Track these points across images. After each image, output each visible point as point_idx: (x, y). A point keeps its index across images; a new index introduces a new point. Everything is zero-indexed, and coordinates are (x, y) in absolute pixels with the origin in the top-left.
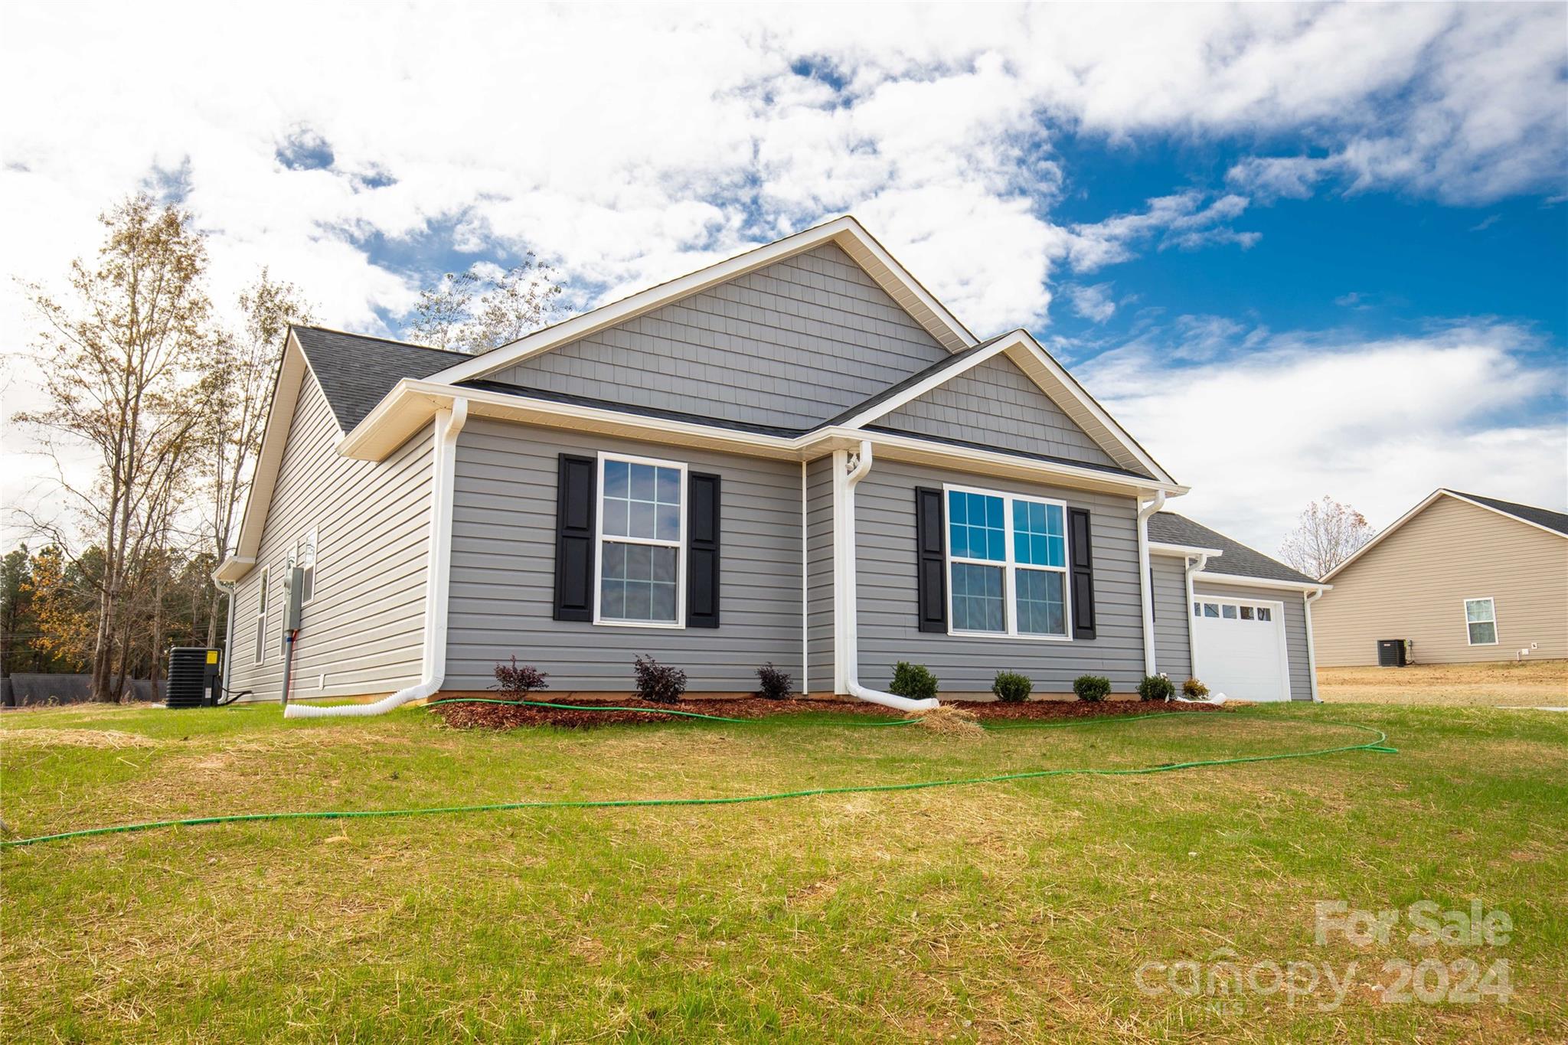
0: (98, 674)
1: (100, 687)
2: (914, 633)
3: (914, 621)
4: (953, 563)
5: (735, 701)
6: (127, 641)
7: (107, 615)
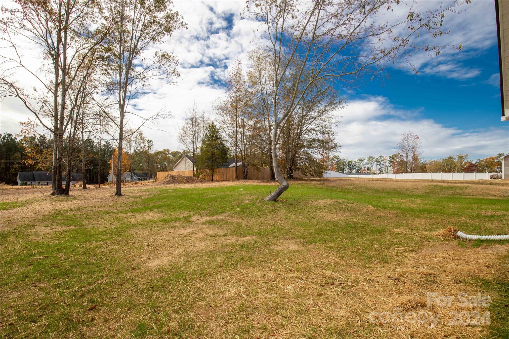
0: (55, 179)
1: (57, 187)
6: (70, 161)
7: (57, 147)
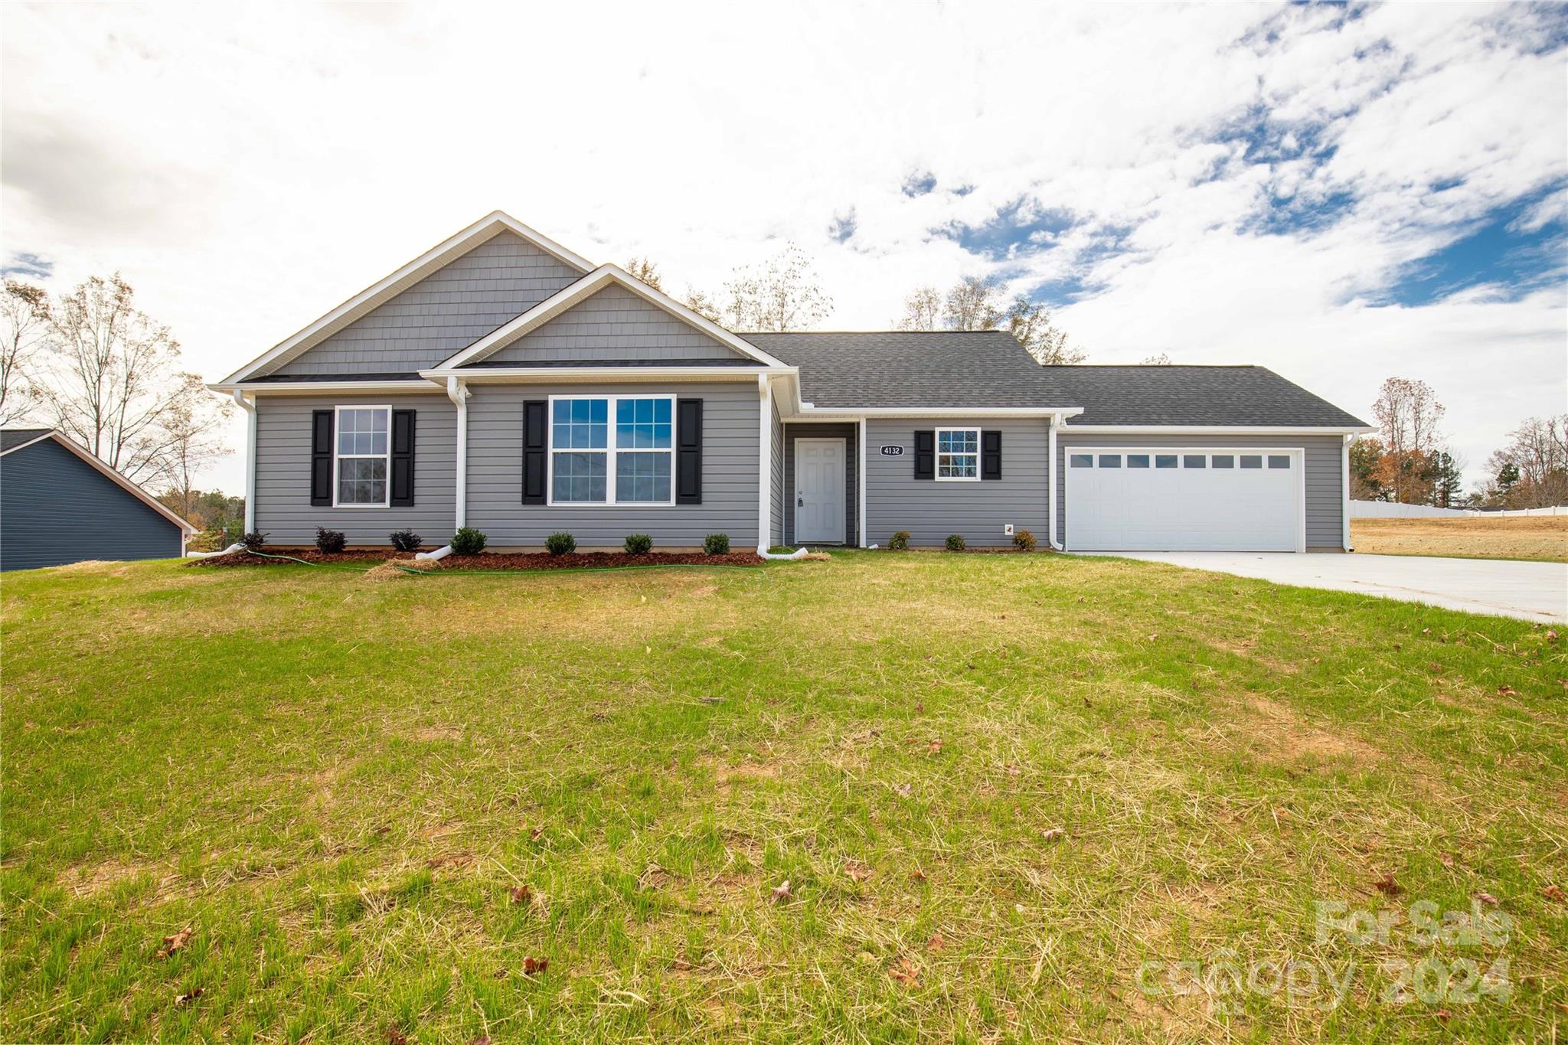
2: (519, 505)
3: (519, 496)
4: (554, 454)
5: (379, 552)
